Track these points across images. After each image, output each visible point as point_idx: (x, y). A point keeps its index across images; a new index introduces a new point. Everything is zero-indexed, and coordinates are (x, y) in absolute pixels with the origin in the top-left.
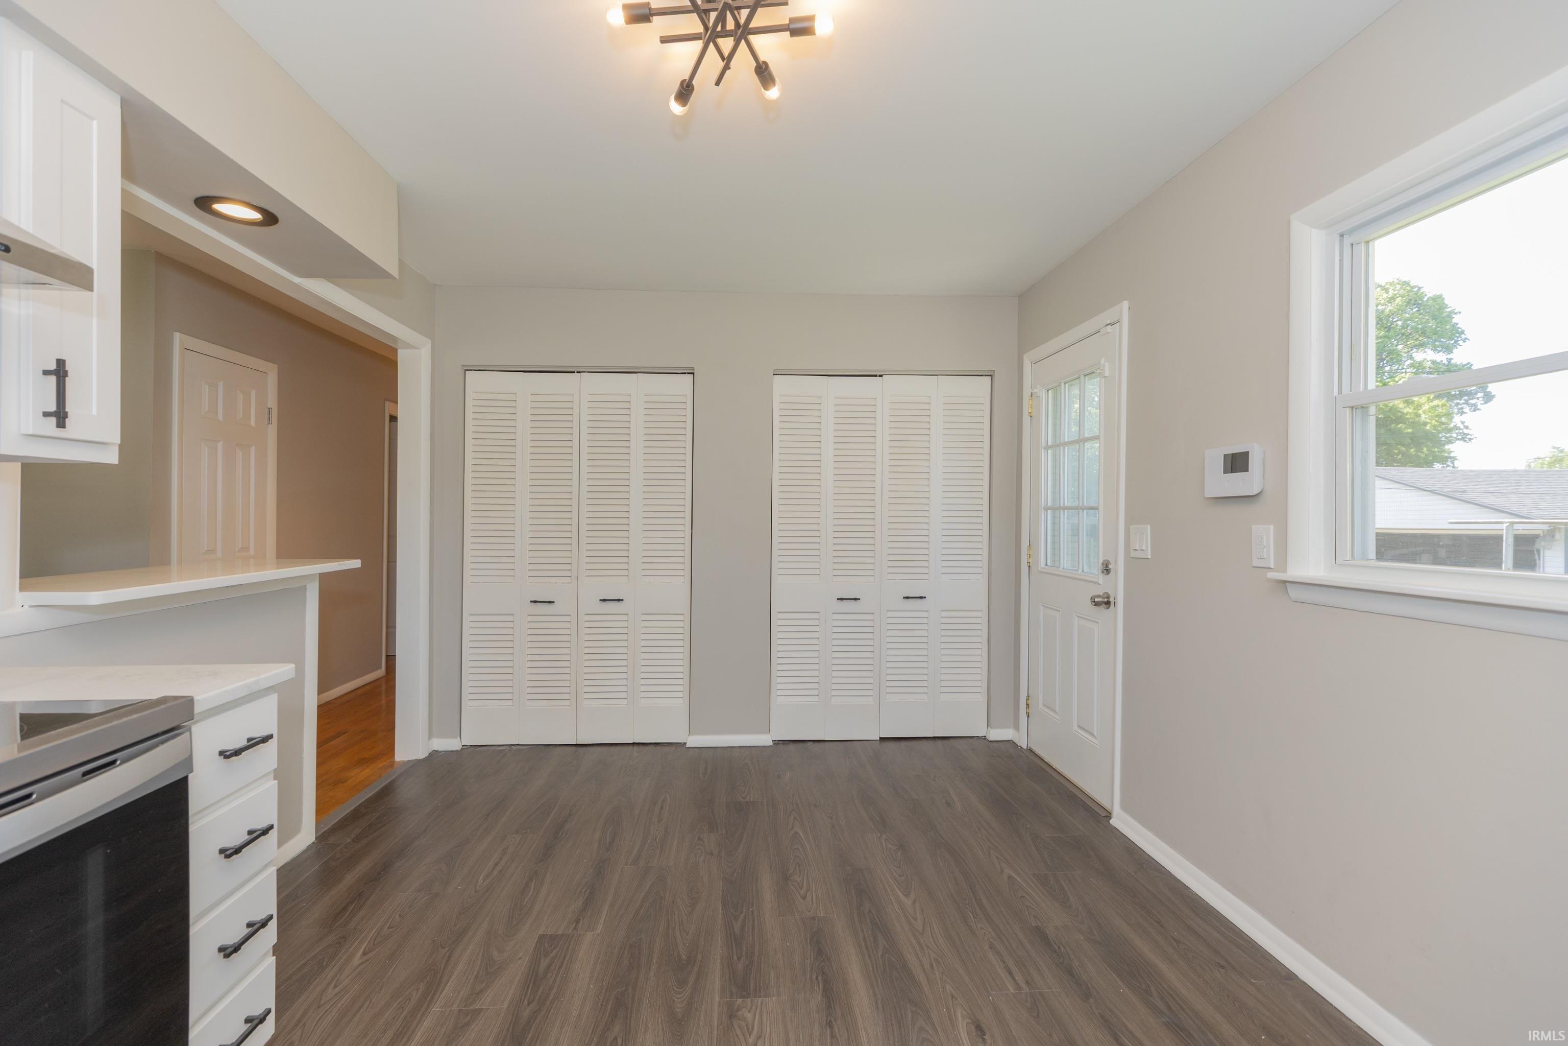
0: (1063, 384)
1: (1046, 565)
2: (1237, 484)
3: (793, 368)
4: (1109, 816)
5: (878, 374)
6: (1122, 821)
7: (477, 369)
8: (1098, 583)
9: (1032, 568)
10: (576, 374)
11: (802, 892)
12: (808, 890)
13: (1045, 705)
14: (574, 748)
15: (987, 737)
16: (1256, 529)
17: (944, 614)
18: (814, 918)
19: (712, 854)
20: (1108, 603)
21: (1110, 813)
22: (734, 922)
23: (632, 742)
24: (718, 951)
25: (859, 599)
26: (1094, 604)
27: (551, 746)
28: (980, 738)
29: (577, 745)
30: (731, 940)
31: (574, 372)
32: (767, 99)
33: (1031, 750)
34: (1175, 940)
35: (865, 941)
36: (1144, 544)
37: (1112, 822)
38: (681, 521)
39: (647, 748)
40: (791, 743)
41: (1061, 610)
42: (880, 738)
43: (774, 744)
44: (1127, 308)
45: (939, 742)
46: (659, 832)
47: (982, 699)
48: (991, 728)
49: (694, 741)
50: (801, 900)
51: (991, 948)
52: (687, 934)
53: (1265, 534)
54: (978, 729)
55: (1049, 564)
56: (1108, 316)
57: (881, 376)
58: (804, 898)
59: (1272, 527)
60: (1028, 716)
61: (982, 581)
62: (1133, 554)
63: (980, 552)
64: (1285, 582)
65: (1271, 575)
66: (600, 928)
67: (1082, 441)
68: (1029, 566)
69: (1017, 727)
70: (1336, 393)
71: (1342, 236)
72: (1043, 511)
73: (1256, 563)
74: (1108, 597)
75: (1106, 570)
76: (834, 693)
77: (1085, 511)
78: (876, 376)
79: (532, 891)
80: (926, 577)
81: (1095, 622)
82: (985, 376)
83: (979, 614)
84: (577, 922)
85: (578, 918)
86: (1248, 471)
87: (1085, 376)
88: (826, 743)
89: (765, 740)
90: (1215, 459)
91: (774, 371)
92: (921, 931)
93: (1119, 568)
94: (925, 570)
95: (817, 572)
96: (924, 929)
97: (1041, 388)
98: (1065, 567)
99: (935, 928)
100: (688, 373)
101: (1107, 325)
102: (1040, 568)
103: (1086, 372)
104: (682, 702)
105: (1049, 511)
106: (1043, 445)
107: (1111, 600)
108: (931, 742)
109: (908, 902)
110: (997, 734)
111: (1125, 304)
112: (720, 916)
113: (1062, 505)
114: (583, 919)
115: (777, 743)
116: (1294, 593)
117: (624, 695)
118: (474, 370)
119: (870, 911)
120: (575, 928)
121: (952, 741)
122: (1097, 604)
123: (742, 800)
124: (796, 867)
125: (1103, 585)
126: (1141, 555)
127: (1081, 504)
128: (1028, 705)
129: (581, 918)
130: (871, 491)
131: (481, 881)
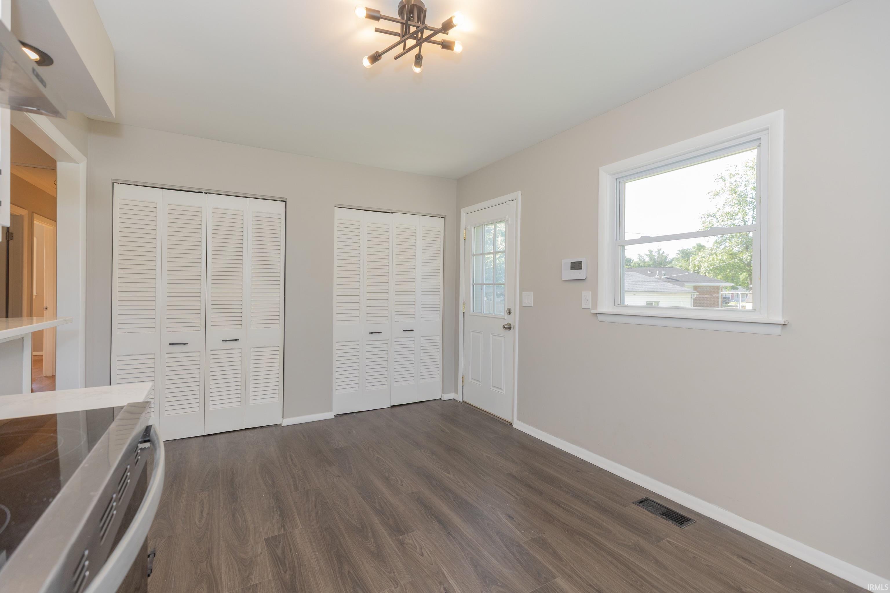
0: (484, 225)
1: (473, 312)
2: (577, 274)
3: (343, 204)
4: (511, 424)
5: (390, 212)
6: (518, 425)
7: (124, 183)
8: (505, 319)
9: (465, 313)
10: (203, 194)
11: (399, 483)
12: (402, 482)
13: (473, 379)
14: (202, 438)
15: (442, 399)
16: (584, 293)
17: (422, 338)
18: (413, 493)
19: (339, 476)
20: (510, 328)
21: (512, 423)
22: (374, 504)
23: (244, 428)
24: (375, 520)
25: (381, 333)
26: (505, 328)
27: (185, 439)
28: (438, 400)
29: (204, 436)
30: (379, 513)
31: (202, 193)
32: (415, 73)
33: (464, 402)
34: (559, 466)
35: (443, 496)
36: (529, 299)
37: (513, 426)
38: (278, 290)
39: (256, 430)
40: (344, 415)
41: (482, 332)
42: (391, 406)
43: (335, 417)
44: (521, 194)
45: (421, 404)
46: (299, 471)
47: (439, 380)
48: (444, 394)
49: (287, 422)
50: (401, 487)
51: (496, 486)
52: (353, 515)
53: (587, 295)
54: (437, 395)
55: (474, 311)
56: (511, 196)
57: (391, 213)
58: (402, 485)
59: (590, 292)
60: (463, 386)
61: (440, 320)
62: (524, 305)
63: (438, 306)
64: (597, 314)
65: (592, 311)
66: (300, 526)
67: (495, 253)
68: (464, 313)
69: (456, 392)
70: (615, 240)
71: (617, 179)
72: (472, 286)
73: (584, 307)
74: (510, 325)
75: (509, 313)
76: (367, 385)
77: (496, 286)
78: (389, 213)
79: (240, 519)
80: (413, 319)
81: (503, 337)
82: (441, 217)
83: (438, 337)
84: (283, 526)
85: (283, 525)
86: (582, 269)
87: (496, 222)
88: (363, 413)
89: (330, 415)
90: (567, 262)
91: (335, 205)
92: (464, 487)
93: (516, 312)
94: (413, 316)
95: (358, 318)
96: (465, 486)
97: (471, 226)
98: (484, 312)
99: (469, 483)
100: (282, 201)
101: (510, 200)
102: (470, 313)
103: (497, 221)
104: (278, 400)
105: (474, 286)
106: (472, 254)
107: (512, 326)
108: (416, 405)
109: (451, 476)
110: (447, 397)
111: (520, 192)
112: (365, 503)
113: (483, 283)
114: (286, 524)
115: (336, 416)
116: (600, 318)
117: (239, 400)
118: (121, 183)
119: (437, 484)
120: (284, 530)
121: (426, 403)
122: (506, 328)
123: (337, 447)
124: (388, 473)
125: (508, 319)
126: (529, 305)
127: (494, 283)
128: (463, 380)
129: (284, 524)
130: (387, 274)
131: (198, 522)
